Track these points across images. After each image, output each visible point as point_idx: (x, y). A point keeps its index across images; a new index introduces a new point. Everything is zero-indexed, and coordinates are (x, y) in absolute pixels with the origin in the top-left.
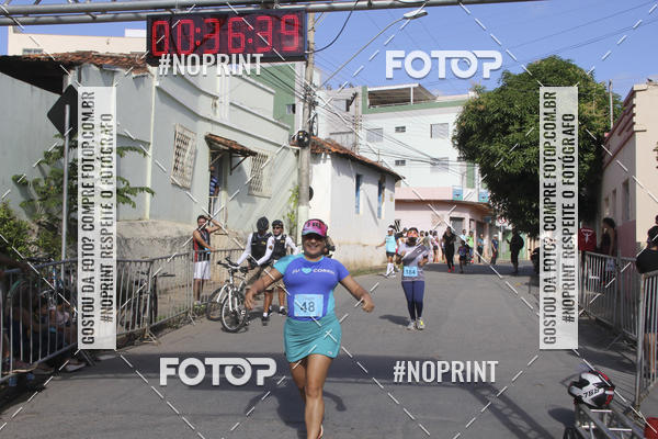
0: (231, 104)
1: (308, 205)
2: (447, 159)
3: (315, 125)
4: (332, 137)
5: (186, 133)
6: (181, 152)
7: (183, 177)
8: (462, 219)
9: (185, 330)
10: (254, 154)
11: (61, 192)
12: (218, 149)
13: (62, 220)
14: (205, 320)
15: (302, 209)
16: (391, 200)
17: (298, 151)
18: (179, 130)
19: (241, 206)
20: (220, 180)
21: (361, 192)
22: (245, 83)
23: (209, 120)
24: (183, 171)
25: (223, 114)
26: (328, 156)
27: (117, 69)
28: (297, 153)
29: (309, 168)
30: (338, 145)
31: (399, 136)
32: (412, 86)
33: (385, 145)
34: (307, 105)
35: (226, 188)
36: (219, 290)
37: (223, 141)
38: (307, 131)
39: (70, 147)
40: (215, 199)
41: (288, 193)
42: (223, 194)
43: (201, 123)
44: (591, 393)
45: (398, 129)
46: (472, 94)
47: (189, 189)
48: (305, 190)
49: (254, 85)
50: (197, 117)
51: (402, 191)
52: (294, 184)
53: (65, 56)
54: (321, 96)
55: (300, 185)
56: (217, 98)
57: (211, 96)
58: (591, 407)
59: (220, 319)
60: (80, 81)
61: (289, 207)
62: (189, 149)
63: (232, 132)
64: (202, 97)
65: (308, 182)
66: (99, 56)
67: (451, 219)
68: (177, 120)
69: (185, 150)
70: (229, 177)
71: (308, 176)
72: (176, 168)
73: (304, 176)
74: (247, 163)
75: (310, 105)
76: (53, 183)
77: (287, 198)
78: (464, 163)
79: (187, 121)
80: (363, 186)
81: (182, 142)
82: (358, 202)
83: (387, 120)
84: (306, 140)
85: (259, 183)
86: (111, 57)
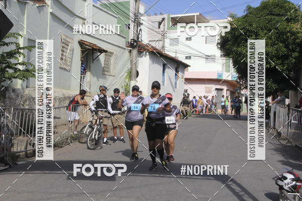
0: (93, 23)
1: (135, 80)
2: (214, 56)
3: (140, 36)
4: (150, 43)
5: (68, 39)
6: (65, 50)
7: (66, 64)
8: (222, 90)
10: (106, 51)
12: (86, 48)
14: (77, 143)
15: (132, 82)
16: (183, 78)
18: (64, 37)
19: (98, 80)
20: (86, 66)
21: (166, 74)
22: (101, 12)
24: (66, 60)
26: (148, 53)
27: (28, 2)
28: (130, 51)
29: (136, 60)
30: (153, 47)
31: (188, 43)
32: (196, 14)
33: (180, 47)
35: (90, 71)
36: (85, 127)
37: (88, 44)
38: (136, 39)
40: (84, 77)
41: (124, 73)
42: (88, 74)
44: (288, 184)
45: (187, 39)
46: (229, 19)
47: (69, 70)
48: (134, 72)
49: (106, 12)
52: (128, 68)
54: (144, 19)
55: (132, 69)
56: (85, 20)
57: (82, 18)
59: (86, 142)
60: (6, 8)
61: (125, 82)
62: (69, 48)
63: (93, 39)
64: (77, 19)
65: (136, 67)
67: (216, 89)
69: (67, 49)
70: (92, 65)
71: (136, 65)
72: (62, 59)
73: (134, 64)
74: (102, 57)
75: (137, 24)
77: (125, 76)
78: (224, 58)
80: (167, 70)
81: (65, 44)
82: (164, 79)
84: (135, 44)
85: (109, 68)
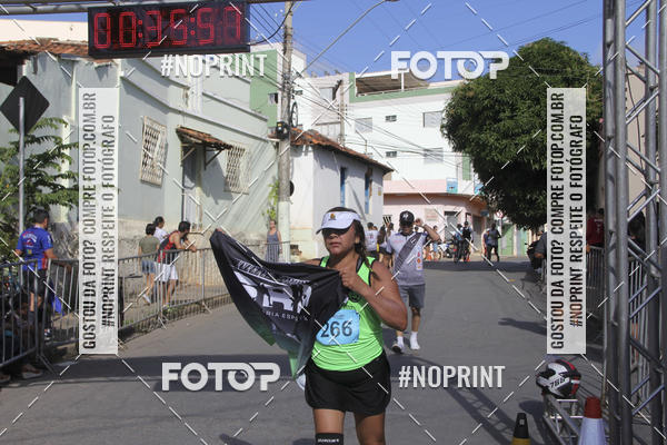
0: (204, 94)
1: (289, 200)
2: (441, 150)
3: (294, 116)
4: (316, 128)
5: (156, 127)
6: (150, 146)
7: (153, 174)
8: (457, 214)
9: (155, 334)
10: (229, 147)
11: (18, 191)
12: (190, 142)
13: (18, 220)
15: (283, 205)
16: (380, 194)
17: (277, 143)
18: (147, 123)
19: (217, 203)
21: (346, 186)
23: (180, 112)
24: (153, 166)
25: (195, 105)
26: (310, 149)
27: (78, 59)
28: (277, 146)
29: (289, 161)
30: (321, 136)
31: (389, 126)
34: (285, 94)
35: (200, 185)
37: (195, 134)
38: (287, 122)
39: (26, 143)
41: (267, 189)
43: (171, 115)
44: (557, 383)
45: (388, 118)
47: (159, 186)
50: (166, 109)
51: (391, 185)
52: (274, 178)
53: (21, 44)
54: (301, 84)
55: (280, 179)
56: (188, 88)
57: (182, 86)
58: (557, 397)
60: (35, 72)
61: (269, 204)
62: (158, 143)
63: (205, 124)
64: (172, 87)
65: (289, 176)
66: (59, 44)
67: (446, 213)
68: (145, 112)
69: (154, 144)
70: (203, 173)
71: (288, 170)
72: (145, 164)
73: (284, 170)
74: (222, 157)
75: (289, 94)
76: (8, 180)
77: (267, 194)
78: (459, 154)
79: (157, 113)
80: (349, 179)
81: (151, 136)
82: (343, 197)
83: (375, 109)
84: (285, 131)
85: (236, 178)
86: (73, 45)
